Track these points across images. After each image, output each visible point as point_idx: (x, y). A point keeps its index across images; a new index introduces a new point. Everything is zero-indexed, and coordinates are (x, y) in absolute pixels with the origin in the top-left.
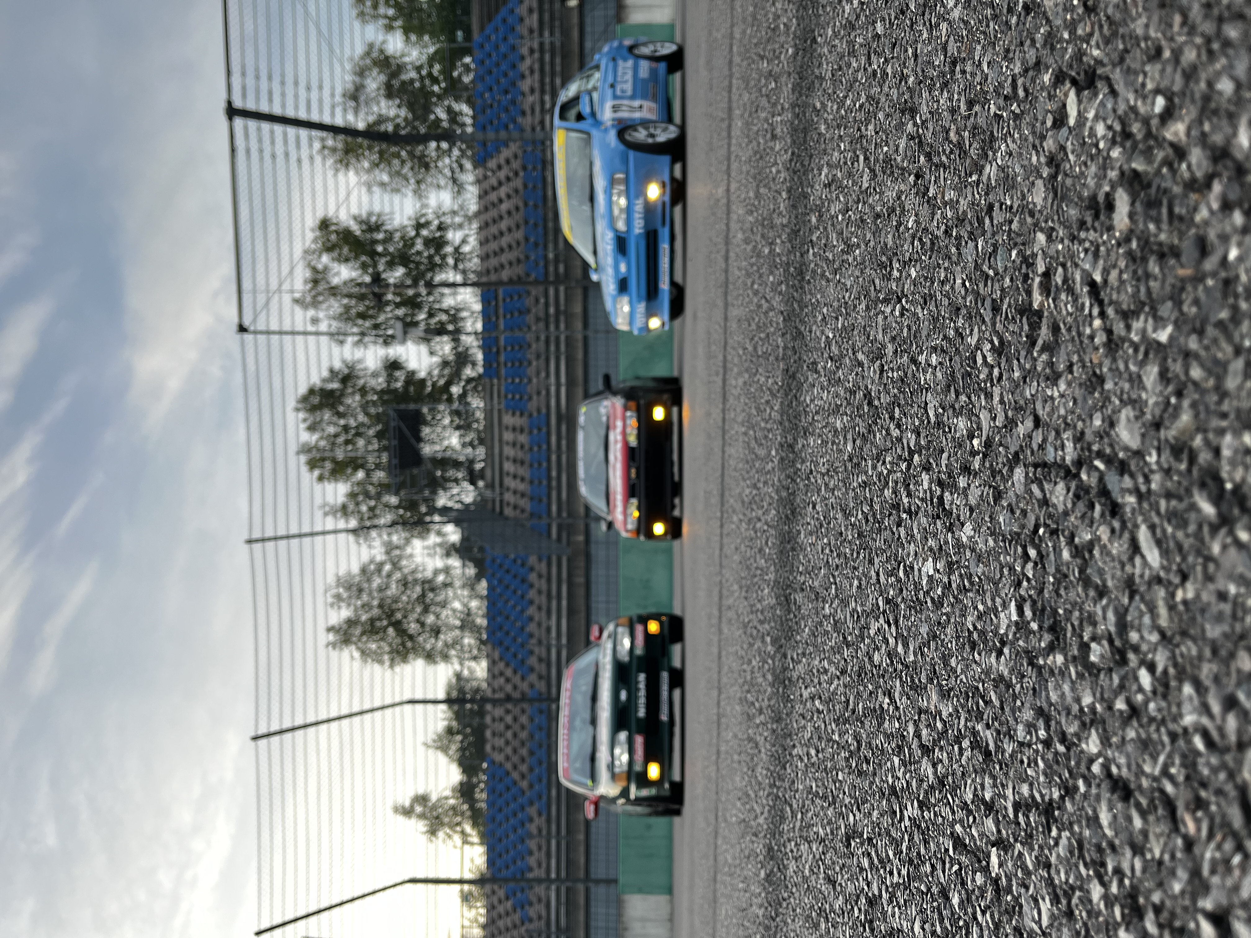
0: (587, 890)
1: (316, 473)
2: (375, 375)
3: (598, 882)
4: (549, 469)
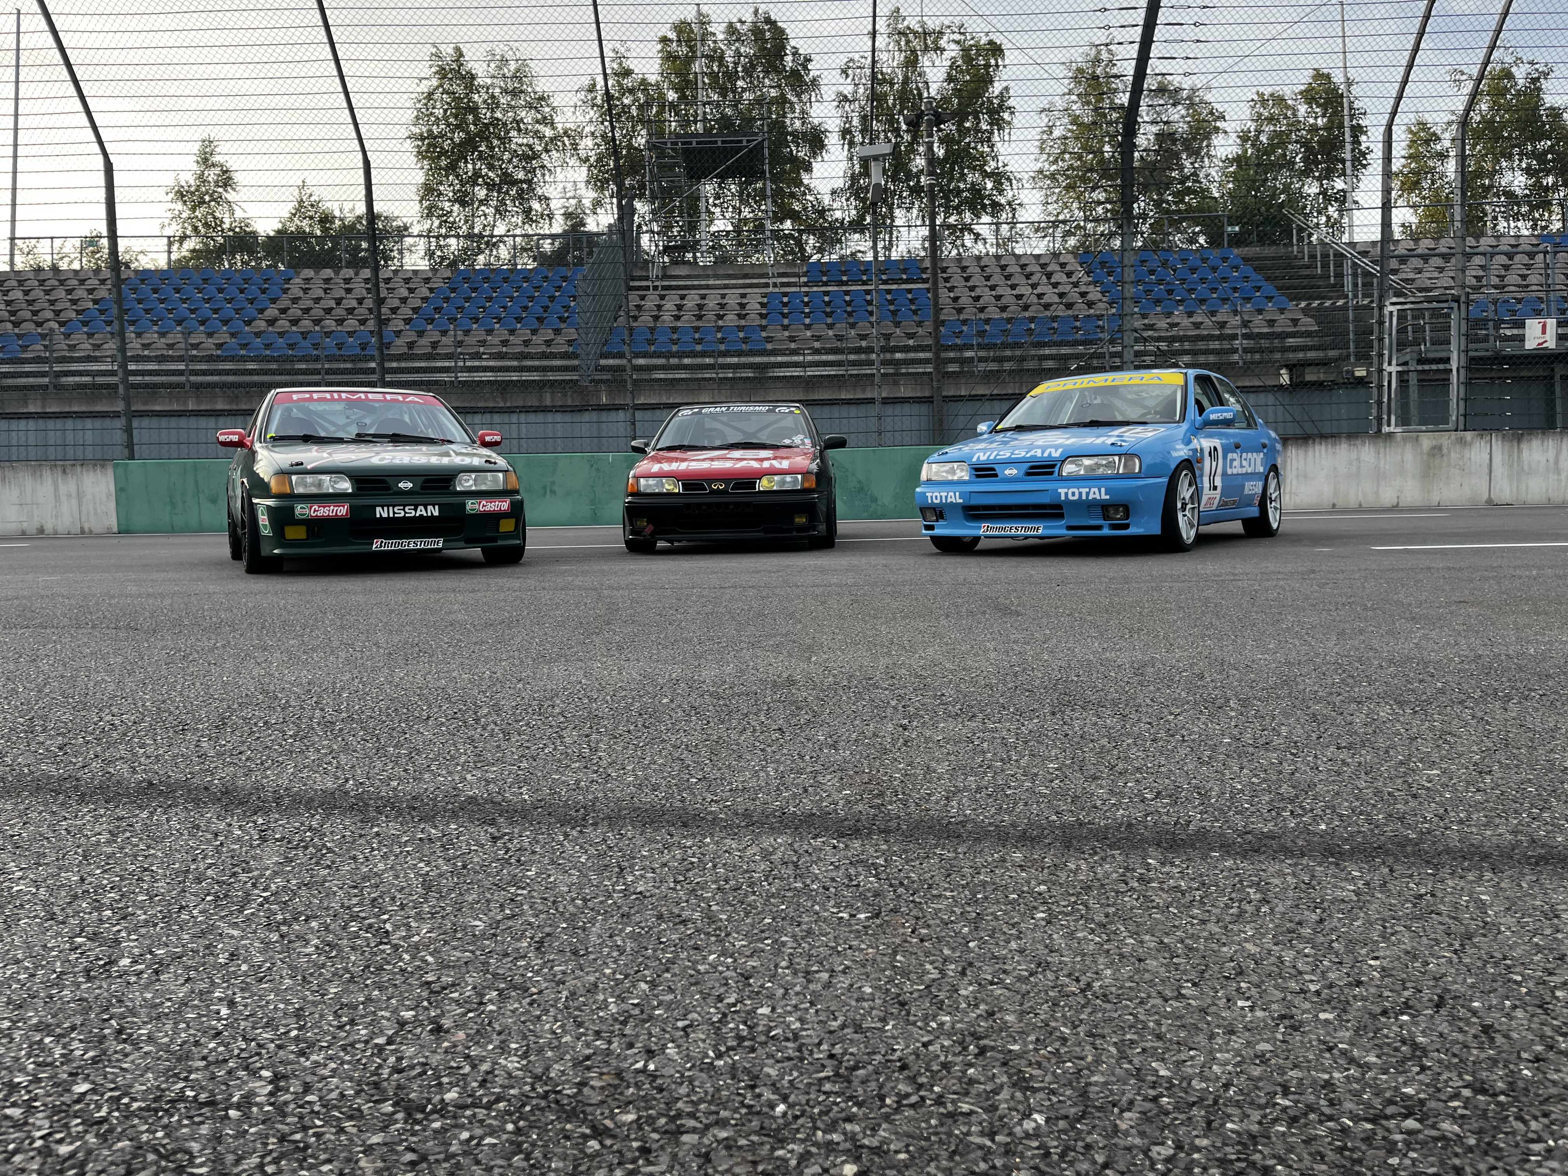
0: (116, 415)
2: (803, 116)
3: (129, 430)
4: (693, 354)
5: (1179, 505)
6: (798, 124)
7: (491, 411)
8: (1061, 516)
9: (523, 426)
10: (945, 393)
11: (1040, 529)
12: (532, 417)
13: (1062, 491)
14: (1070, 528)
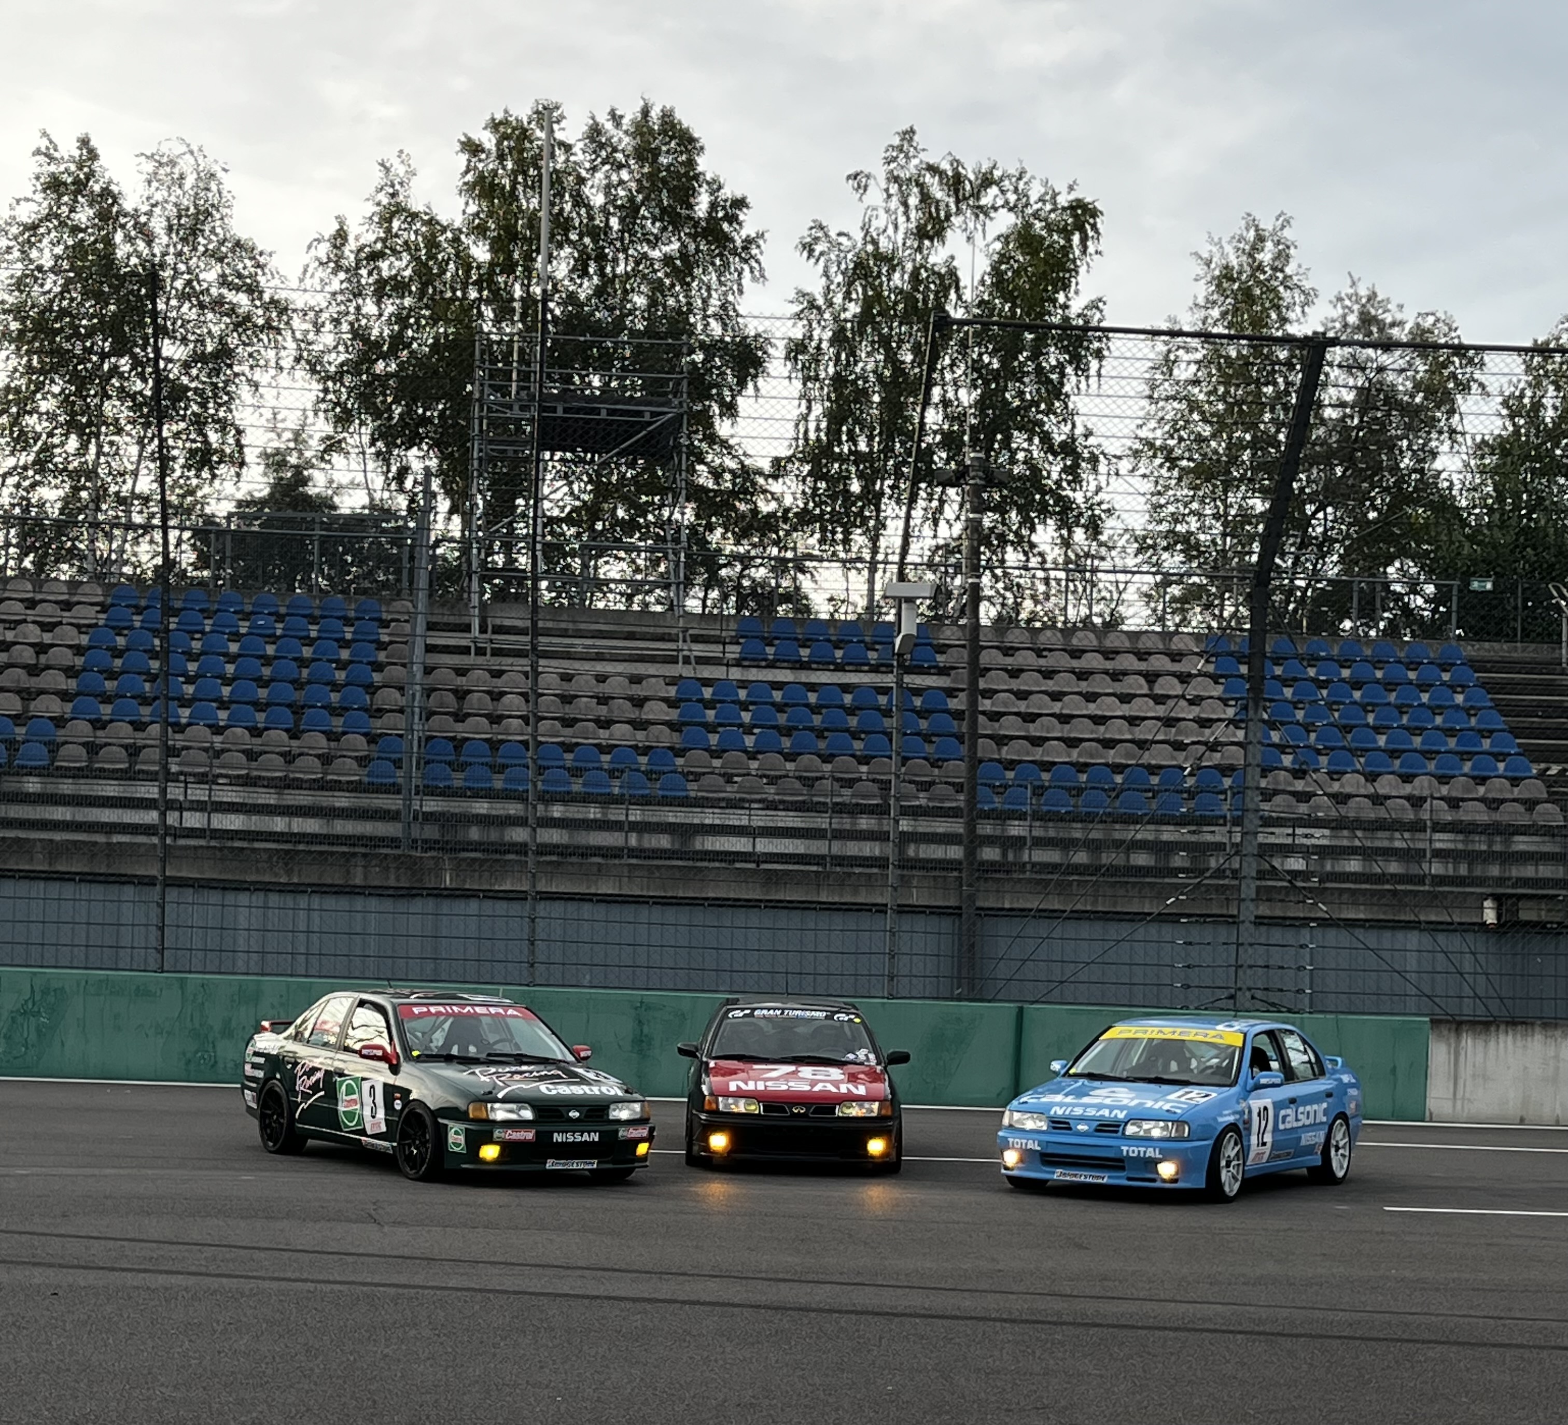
1: (489, 140)
2: (726, 314)
4: (568, 799)
5: (1223, 1163)
6: (716, 328)
7: (266, 888)
8: (1123, 1168)
9: (315, 915)
10: (980, 904)
11: (1105, 1178)
12: (331, 902)
13: (1125, 1149)
14: (1129, 1179)
